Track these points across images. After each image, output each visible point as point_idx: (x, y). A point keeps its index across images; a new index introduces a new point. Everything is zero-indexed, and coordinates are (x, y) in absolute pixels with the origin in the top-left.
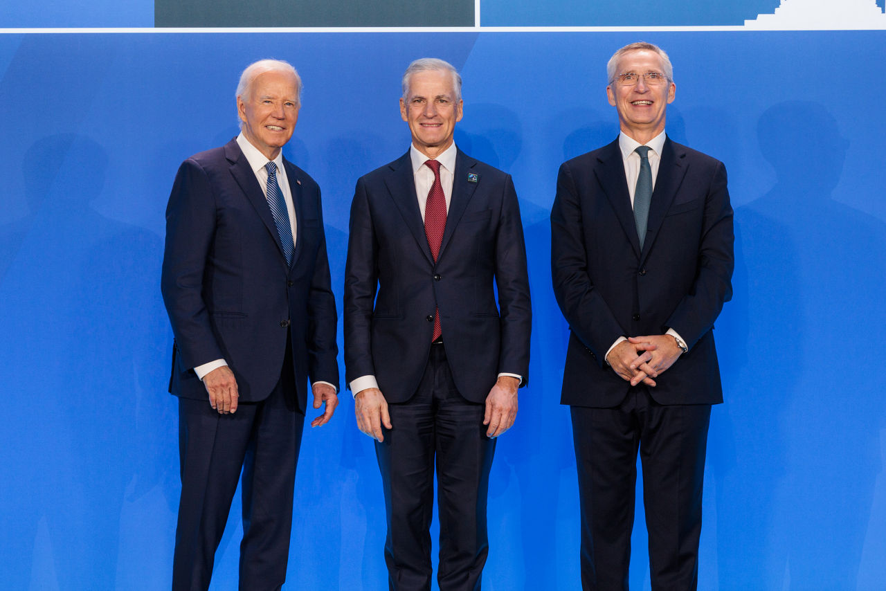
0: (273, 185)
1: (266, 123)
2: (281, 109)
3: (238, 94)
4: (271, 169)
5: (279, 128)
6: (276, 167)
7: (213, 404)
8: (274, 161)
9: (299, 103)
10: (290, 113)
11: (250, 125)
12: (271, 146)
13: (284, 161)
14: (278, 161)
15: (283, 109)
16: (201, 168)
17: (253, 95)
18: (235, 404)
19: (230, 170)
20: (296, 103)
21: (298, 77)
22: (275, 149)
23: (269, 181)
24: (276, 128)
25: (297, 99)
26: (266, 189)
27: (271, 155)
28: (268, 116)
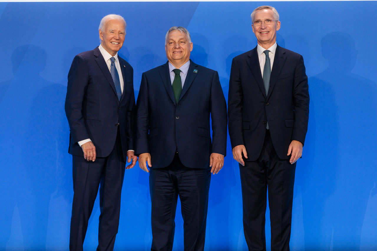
0: (113, 67)
1: (111, 41)
2: (118, 35)
3: (99, 28)
4: (112, 60)
5: (117, 43)
6: (115, 59)
7: (85, 157)
8: (114, 57)
9: (125, 33)
10: (122, 37)
11: (105, 42)
12: (113, 51)
13: (118, 57)
14: (116, 57)
15: (119, 35)
16: (83, 58)
17: (106, 29)
18: (94, 158)
19: (95, 60)
20: (124, 33)
21: (125, 22)
22: (115, 52)
23: (112, 65)
24: (115, 43)
25: (124, 31)
26: (110, 68)
27: (113, 54)
28: (112, 38)
